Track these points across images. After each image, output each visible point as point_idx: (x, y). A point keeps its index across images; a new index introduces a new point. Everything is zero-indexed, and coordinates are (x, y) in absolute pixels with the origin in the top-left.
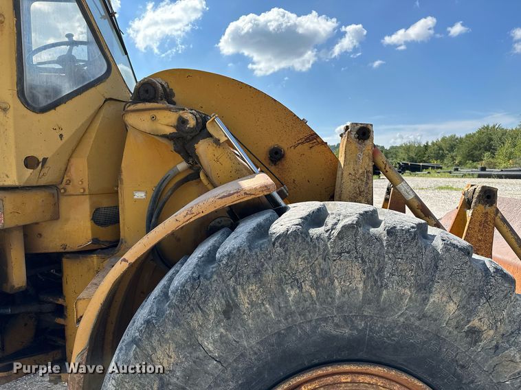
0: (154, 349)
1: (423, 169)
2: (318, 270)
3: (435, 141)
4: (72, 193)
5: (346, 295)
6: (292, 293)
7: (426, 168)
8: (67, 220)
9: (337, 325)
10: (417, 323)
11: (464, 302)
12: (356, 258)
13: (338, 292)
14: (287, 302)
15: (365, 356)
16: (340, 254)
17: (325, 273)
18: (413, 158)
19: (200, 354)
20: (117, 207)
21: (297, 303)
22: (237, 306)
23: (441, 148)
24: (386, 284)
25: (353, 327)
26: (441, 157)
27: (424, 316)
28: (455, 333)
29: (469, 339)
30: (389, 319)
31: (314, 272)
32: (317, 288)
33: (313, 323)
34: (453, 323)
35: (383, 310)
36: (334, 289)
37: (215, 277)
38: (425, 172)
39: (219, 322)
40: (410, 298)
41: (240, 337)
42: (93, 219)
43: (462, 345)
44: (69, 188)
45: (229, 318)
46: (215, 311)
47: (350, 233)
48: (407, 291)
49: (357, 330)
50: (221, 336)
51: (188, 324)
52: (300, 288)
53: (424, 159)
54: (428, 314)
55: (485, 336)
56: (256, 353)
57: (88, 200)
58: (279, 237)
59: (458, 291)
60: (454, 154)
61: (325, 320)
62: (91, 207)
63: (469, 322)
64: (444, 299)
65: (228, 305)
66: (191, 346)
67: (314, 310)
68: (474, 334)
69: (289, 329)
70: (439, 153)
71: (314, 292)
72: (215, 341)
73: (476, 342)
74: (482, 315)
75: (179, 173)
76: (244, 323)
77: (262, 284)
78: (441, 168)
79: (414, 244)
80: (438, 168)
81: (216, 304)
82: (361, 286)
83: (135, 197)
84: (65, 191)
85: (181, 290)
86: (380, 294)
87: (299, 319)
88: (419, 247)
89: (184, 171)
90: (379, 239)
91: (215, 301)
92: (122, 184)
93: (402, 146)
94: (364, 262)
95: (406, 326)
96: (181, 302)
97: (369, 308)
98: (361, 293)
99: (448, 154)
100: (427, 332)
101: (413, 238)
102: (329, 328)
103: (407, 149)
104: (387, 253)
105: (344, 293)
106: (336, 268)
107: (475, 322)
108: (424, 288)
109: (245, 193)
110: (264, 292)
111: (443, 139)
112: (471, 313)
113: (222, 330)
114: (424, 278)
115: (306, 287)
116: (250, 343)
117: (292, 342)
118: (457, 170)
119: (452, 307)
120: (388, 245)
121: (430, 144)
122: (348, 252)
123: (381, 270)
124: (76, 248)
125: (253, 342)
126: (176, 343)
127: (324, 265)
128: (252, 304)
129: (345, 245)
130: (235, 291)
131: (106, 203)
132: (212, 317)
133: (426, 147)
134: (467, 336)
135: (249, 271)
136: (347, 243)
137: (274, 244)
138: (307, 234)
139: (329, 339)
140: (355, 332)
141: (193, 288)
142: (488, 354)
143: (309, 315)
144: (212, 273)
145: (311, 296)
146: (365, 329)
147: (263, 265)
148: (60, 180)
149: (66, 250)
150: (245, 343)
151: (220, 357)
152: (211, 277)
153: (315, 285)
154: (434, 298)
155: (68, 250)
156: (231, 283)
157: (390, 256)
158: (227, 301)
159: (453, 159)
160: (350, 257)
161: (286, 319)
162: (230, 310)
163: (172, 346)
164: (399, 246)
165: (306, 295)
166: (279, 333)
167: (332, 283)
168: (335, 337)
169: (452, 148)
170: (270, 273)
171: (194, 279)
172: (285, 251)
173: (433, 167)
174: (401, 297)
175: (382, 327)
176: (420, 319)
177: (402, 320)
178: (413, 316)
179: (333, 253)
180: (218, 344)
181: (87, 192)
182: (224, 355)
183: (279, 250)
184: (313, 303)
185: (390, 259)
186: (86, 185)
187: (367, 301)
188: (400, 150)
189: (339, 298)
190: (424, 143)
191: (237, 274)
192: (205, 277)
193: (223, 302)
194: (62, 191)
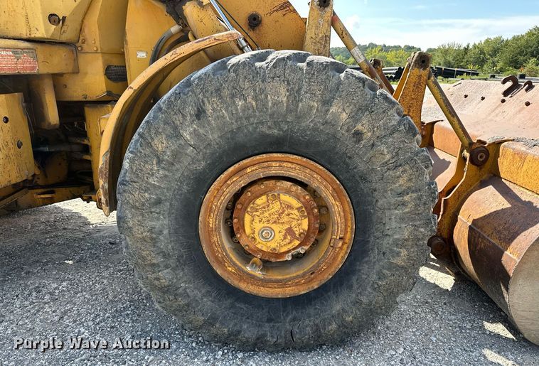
0: (152, 139)
1: (457, 75)
2: (258, 89)
3: (477, 44)
4: (88, 51)
5: (275, 106)
6: (240, 103)
7: (461, 73)
8: (86, 74)
9: (270, 127)
10: (322, 127)
11: (353, 114)
12: (283, 81)
13: (270, 105)
14: (237, 110)
15: (288, 150)
16: (273, 78)
17: (262, 91)
18: (449, 62)
19: (182, 142)
20: (125, 67)
21: (244, 111)
22: (204, 112)
23: (482, 52)
24: (302, 99)
25: (280, 129)
26: (481, 62)
27: (326, 122)
28: (346, 134)
29: (355, 139)
30: (304, 124)
31: (255, 90)
32: (256, 101)
33: (254, 125)
34: (345, 128)
35: (299, 118)
36: (267, 102)
37: (190, 93)
38: (459, 78)
39: (193, 121)
40: (317, 110)
41: (207, 132)
42: (105, 74)
43: (350, 143)
44: (85, 46)
45: (199, 119)
46: (190, 114)
47: (282, 64)
48: (315, 104)
49: (283, 131)
50: (195, 130)
51: (173, 122)
52: (245, 100)
53: (462, 64)
54: (329, 121)
55: (365, 136)
56: (218, 144)
57: (101, 58)
58: (233, 65)
59: (350, 105)
60: (496, 59)
61: (262, 123)
62: (103, 63)
63: (355, 127)
64: (339, 110)
65: (199, 111)
66: (177, 136)
67: (255, 116)
68: (358, 135)
69: (239, 128)
70: (480, 57)
71: (254, 103)
72: (191, 134)
73: (359, 141)
74: (364, 122)
75: (172, 35)
76: (209, 124)
77: (220, 97)
78: (477, 74)
79: (324, 72)
80: (473, 74)
81: (190, 110)
82: (285, 99)
83: (138, 56)
84: (82, 49)
85: (168, 101)
86: (298, 107)
87: (245, 122)
88: (328, 75)
89: (177, 33)
90: (301, 69)
91: (190, 108)
92: (127, 44)
93: (439, 48)
94: (288, 84)
95: (315, 129)
96: (168, 108)
97: (291, 116)
98: (285, 104)
99: (489, 59)
100: (328, 134)
101: (325, 69)
102: (264, 129)
103: (445, 52)
104: (305, 78)
105: (274, 104)
106: (269, 87)
107: (359, 127)
108: (327, 103)
109: (215, 39)
110: (221, 102)
111: (487, 41)
112: (357, 121)
113: (195, 126)
114: (328, 96)
115: (249, 100)
116: (214, 136)
117: (240, 138)
118: (493, 76)
119: (344, 116)
120: (306, 73)
121: (471, 47)
122: (278, 77)
123: (300, 89)
124: (94, 98)
125: (216, 136)
126: (166, 135)
127: (262, 85)
128: (214, 110)
129: (277, 72)
130: (203, 101)
131: (115, 62)
132: (188, 118)
133: (466, 49)
134: (353, 137)
135: (211, 89)
136: (278, 71)
137: (229, 70)
138: (253, 65)
139: (264, 136)
140: (281, 133)
141: (175, 99)
142: (367, 150)
143: (252, 120)
144: (188, 91)
145: (253, 107)
146: (288, 130)
147: (222, 85)
148: (77, 39)
149: (87, 99)
150: (210, 137)
151: (194, 144)
152: (188, 93)
153: (255, 98)
154: (333, 109)
155: (88, 99)
156: (201, 96)
157: (307, 80)
158: (198, 108)
159: (494, 64)
160: (280, 80)
161: (236, 122)
162: (200, 114)
163: (164, 136)
164: (314, 74)
165: (249, 105)
166: (232, 131)
167: (267, 98)
168: (269, 135)
169: (495, 52)
170: (226, 90)
171: (176, 94)
172: (237, 76)
173: (468, 73)
174: (311, 108)
175: (299, 129)
176: (323, 125)
177: (312, 125)
178: (319, 122)
179: (269, 77)
180: (193, 136)
181: (99, 51)
182: (198, 144)
183: (233, 74)
184: (254, 111)
185: (306, 82)
186: (98, 44)
187: (289, 111)
188: (437, 54)
189: (271, 108)
190: (464, 45)
191: (204, 91)
192: (184, 94)
193: (196, 109)
194: (79, 48)
